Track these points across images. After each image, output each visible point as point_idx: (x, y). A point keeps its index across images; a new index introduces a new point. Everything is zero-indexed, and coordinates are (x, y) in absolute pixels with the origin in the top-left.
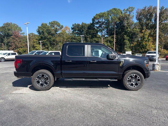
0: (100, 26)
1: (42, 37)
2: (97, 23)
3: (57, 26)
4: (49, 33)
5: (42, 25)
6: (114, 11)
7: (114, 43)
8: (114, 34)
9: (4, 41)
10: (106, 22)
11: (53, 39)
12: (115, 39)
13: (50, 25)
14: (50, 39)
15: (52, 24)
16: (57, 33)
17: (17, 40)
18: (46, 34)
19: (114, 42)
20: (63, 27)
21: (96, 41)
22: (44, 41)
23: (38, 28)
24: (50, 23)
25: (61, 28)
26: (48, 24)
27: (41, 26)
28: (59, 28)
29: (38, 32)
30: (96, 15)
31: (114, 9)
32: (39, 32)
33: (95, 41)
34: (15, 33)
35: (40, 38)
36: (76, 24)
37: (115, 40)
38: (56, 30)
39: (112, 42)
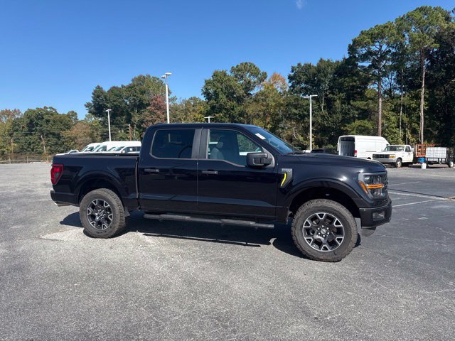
0: (373, 66)
1: (213, 108)
2: (365, 57)
3: (250, 76)
4: (230, 96)
5: (215, 75)
6: (418, 16)
7: (422, 114)
8: (420, 86)
9: (133, 120)
10: (393, 50)
11: (238, 109)
12: (422, 100)
13: (232, 75)
14: (233, 109)
15: (238, 71)
16: (252, 93)
17: (158, 117)
18: (223, 98)
19: (420, 110)
20: (265, 78)
21: (361, 109)
22: (218, 115)
23: (204, 84)
24: (233, 70)
25: (262, 80)
26: (228, 73)
27: (212, 79)
28: (256, 79)
29: (204, 93)
30: (362, 33)
31: (421, 9)
32: (206, 93)
33: (358, 109)
34: (156, 100)
35: (209, 108)
36: (302, 65)
37: (423, 103)
38: (248, 87)
39: (415, 109)
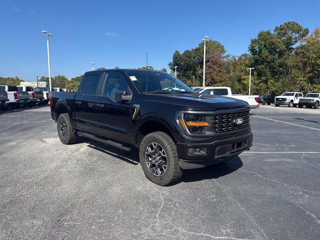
1: (256, 61)
3: (292, 33)
4: (272, 51)
5: (260, 35)
9: (196, 73)
11: (278, 61)
13: (276, 33)
14: (273, 62)
15: (281, 29)
16: (294, 47)
17: (214, 70)
18: (265, 53)
20: (307, 33)
22: (260, 67)
23: (250, 43)
24: (277, 29)
25: (304, 36)
26: (272, 32)
27: (257, 38)
28: (297, 35)
29: (250, 50)
32: (252, 50)
34: (213, 57)
35: (253, 61)
38: (288, 44)
